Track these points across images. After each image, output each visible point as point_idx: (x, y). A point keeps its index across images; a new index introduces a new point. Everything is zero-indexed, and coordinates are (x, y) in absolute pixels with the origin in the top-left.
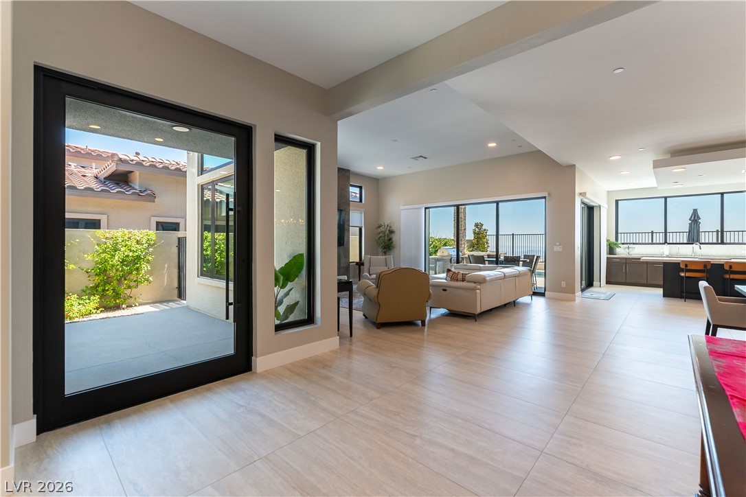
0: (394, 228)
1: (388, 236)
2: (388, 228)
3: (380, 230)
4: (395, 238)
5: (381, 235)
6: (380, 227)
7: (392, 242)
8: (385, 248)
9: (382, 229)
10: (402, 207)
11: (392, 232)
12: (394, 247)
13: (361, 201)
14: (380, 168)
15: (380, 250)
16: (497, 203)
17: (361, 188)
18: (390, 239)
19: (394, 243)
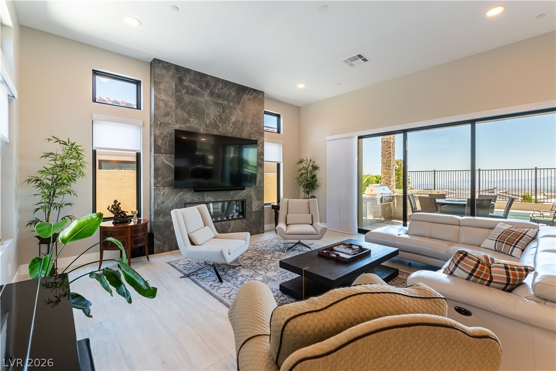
0: (317, 164)
1: (311, 173)
2: (312, 163)
3: (301, 166)
4: (319, 175)
5: (303, 171)
6: (301, 162)
7: (316, 181)
8: (307, 187)
9: (304, 164)
10: (328, 138)
11: (315, 168)
12: (318, 186)
13: (279, 132)
14: (301, 86)
15: (302, 189)
16: (473, 122)
17: (278, 116)
18: (314, 176)
19: (318, 180)
